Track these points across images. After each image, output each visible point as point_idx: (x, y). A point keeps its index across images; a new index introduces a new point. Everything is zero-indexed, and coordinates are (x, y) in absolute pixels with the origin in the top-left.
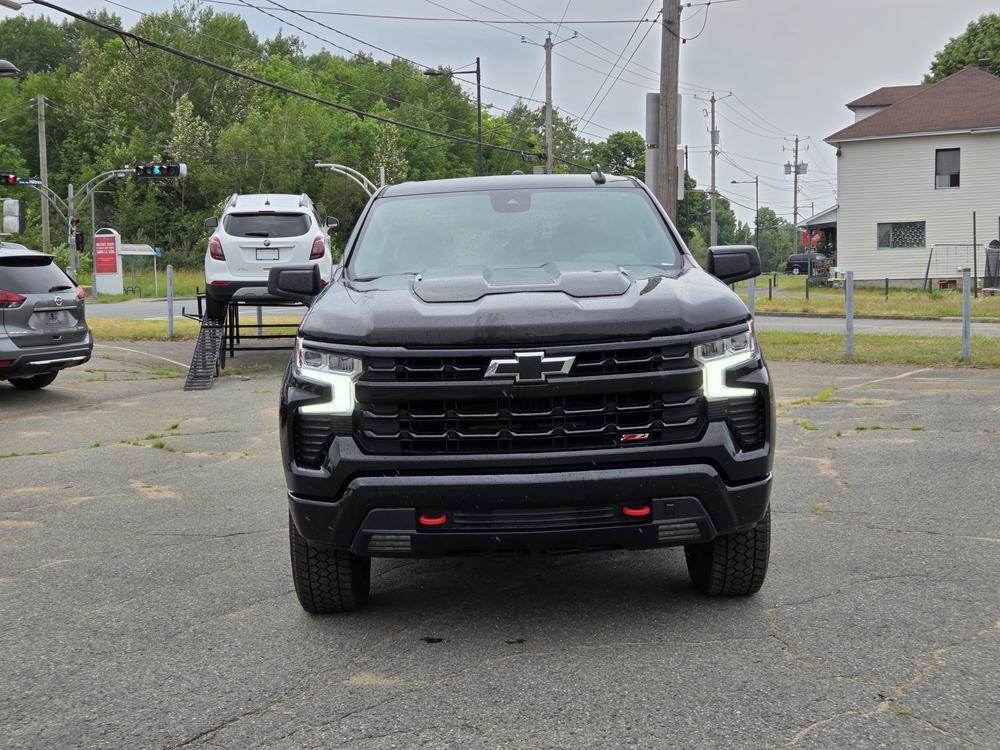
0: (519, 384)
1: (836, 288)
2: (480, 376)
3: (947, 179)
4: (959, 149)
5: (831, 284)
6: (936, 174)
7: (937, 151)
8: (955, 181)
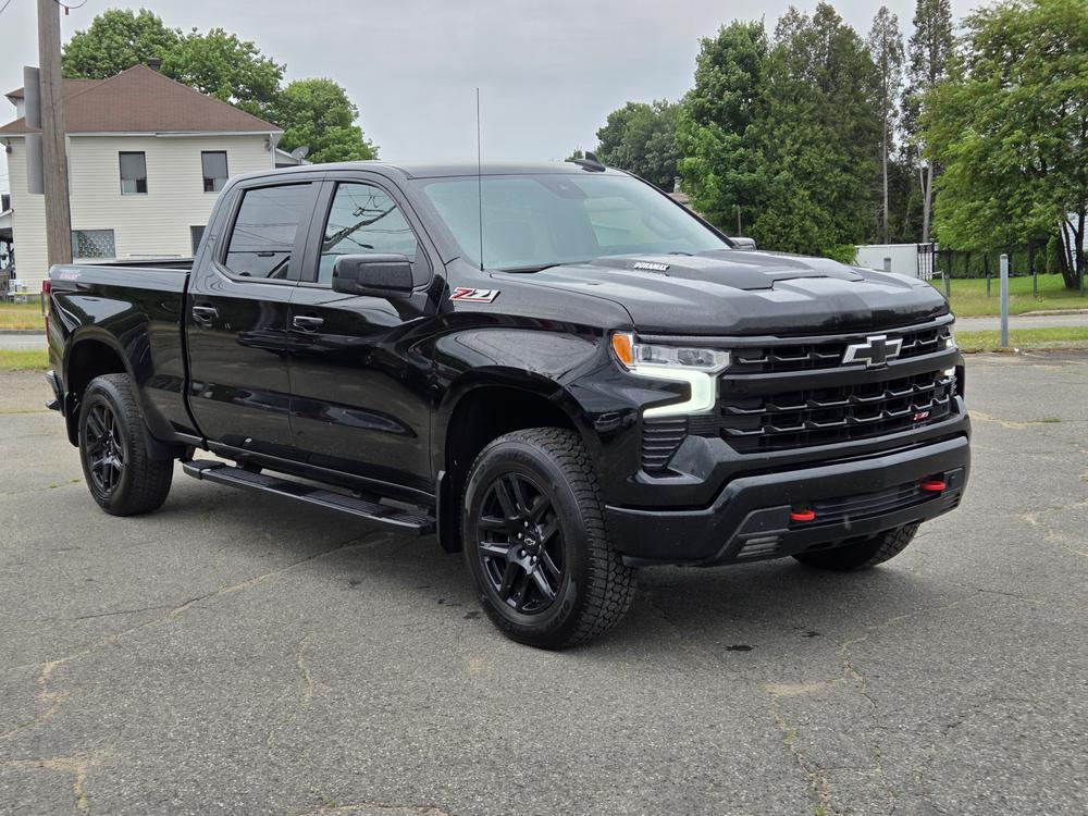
0: (870, 368)
1: (18, 303)
2: (838, 362)
3: (133, 184)
4: (143, 153)
5: (11, 299)
6: (121, 178)
7: (121, 153)
8: (142, 187)
